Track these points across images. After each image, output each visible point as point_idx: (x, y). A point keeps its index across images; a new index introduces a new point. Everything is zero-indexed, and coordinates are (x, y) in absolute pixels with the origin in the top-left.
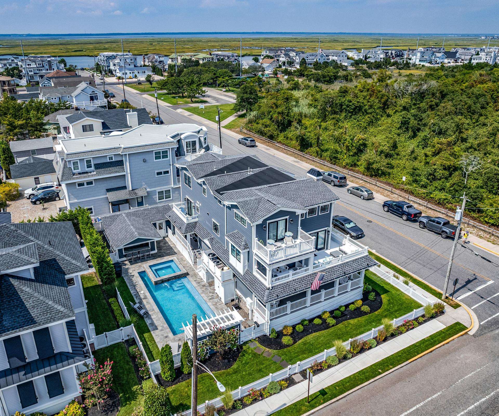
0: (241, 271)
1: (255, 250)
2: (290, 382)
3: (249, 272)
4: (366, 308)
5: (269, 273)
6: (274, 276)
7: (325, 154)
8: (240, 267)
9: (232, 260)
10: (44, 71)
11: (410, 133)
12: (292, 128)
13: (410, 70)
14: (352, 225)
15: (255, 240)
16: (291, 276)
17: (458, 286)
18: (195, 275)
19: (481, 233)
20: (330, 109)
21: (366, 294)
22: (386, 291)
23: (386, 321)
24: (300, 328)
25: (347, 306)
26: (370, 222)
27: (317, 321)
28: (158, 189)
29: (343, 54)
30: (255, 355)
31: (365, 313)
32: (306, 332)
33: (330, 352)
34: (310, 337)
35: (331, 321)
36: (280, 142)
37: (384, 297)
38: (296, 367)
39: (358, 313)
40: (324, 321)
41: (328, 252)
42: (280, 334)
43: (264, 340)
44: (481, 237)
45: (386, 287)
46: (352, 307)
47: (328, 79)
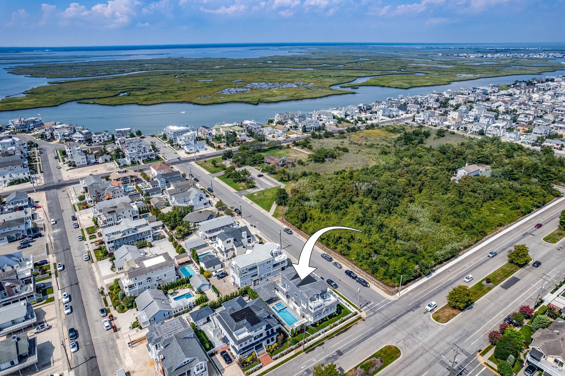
0: (305, 308)
1: (309, 304)
2: (320, 334)
3: (307, 308)
4: (337, 314)
5: (313, 309)
6: (314, 309)
7: (323, 241)
8: (305, 307)
9: (302, 305)
10: (141, 154)
11: (360, 224)
12: (308, 221)
13: (374, 129)
14: (334, 283)
15: (309, 301)
16: (318, 309)
17: (362, 306)
18: (289, 307)
19: (376, 283)
20: (324, 207)
21: (337, 309)
22: (343, 308)
23: (342, 318)
24: (321, 321)
25: (332, 314)
26: (340, 280)
27: (325, 319)
28: (267, 273)
29: (330, 114)
30: (311, 329)
31: (337, 316)
32: (322, 322)
33: (329, 327)
34: (323, 324)
35: (328, 319)
36: (303, 231)
37: (342, 311)
38: (321, 331)
39: (335, 316)
40: (326, 319)
41: (327, 299)
42: (316, 323)
43: (312, 325)
44: (375, 285)
45: (344, 307)
46: (334, 314)
47: (321, 159)
